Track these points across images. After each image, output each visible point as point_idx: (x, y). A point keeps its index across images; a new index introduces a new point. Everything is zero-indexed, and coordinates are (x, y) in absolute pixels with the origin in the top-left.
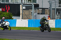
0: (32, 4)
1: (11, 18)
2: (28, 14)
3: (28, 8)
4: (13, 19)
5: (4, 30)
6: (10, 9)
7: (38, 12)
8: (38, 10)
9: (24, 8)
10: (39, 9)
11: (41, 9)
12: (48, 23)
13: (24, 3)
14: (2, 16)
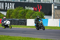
4: (45, 18)
5: (5, 28)
9: (56, 7)
12: (42, 22)
13: (56, 2)
14: (34, 15)
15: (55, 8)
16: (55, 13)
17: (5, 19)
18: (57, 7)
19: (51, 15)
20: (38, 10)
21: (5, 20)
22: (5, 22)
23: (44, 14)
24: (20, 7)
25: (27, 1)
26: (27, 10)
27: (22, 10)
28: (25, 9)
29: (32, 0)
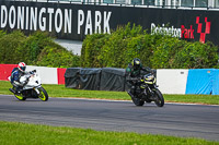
1: (214, 64)
6: (211, 30)
14: (184, 55)
20: (197, 38)
21: (24, 74)
24: (131, 27)
25: (159, 2)
26: (158, 37)
27: (139, 37)
28: (149, 32)
29: (175, 1)
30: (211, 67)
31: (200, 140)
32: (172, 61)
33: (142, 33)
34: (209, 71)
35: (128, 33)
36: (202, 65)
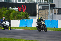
0: (49, 4)
1: (27, 18)
2: (45, 14)
3: (45, 8)
7: (54, 12)
8: (54, 10)
10: (56, 9)
11: (58, 9)
13: (41, 3)
14: (19, 16)
15: (40, 8)
16: (40, 13)
17: (4, 19)
18: (41, 7)
19: (36, 16)
20: (22, 11)
22: (4, 23)
23: (28, 14)
26: (11, 11)
29: (16, 1)
30: (26, 19)
31: (24, 40)
32: (16, 17)
33: (7, 9)
34: (26, 20)
35: (3, 10)
36: (24, 18)
